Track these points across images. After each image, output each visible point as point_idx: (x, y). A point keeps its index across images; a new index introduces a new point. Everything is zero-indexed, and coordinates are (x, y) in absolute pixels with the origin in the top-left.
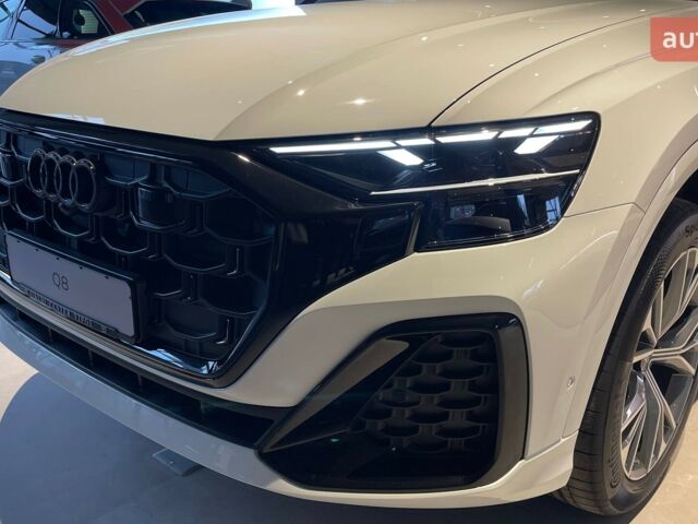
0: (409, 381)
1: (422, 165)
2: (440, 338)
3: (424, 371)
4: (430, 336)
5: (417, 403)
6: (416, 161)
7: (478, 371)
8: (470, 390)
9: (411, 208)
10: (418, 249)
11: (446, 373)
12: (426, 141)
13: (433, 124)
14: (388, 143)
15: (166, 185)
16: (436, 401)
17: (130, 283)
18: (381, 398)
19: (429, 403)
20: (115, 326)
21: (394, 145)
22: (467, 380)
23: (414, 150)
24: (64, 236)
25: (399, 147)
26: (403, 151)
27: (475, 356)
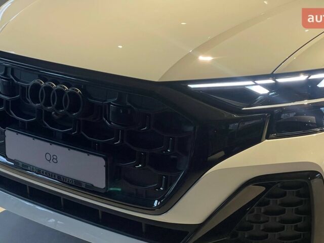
0: (263, 209)
1: (269, 93)
2: (279, 185)
3: (271, 204)
4: (275, 184)
5: (267, 221)
6: (265, 91)
7: (300, 203)
8: (296, 213)
9: (264, 117)
10: (267, 138)
11: (283, 204)
12: (270, 81)
13: (274, 73)
14: (251, 83)
15: (128, 104)
16: (277, 220)
17: (104, 158)
18: (247, 219)
19: (274, 221)
20: (91, 183)
21: (254, 83)
22: (294, 208)
23: (265, 86)
24: (52, 131)
25: (256, 84)
26: (259, 86)
27: (299, 195)
